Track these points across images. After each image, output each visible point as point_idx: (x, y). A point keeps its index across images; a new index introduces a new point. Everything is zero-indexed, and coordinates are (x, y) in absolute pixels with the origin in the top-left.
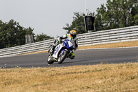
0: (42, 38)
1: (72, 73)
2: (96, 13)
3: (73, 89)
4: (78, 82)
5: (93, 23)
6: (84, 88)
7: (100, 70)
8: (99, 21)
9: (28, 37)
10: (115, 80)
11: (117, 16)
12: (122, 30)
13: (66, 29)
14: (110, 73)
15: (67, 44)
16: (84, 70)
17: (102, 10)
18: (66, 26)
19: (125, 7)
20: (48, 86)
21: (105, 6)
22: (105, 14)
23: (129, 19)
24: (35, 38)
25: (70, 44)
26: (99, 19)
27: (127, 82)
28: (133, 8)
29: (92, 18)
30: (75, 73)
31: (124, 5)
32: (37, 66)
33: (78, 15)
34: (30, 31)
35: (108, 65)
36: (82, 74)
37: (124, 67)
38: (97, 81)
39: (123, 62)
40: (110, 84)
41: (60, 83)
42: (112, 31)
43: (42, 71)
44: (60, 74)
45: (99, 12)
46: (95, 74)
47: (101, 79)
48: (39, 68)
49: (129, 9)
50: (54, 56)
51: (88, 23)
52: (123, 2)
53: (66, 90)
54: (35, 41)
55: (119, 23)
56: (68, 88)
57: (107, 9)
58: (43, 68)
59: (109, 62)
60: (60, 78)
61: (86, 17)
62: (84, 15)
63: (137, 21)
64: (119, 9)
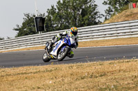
1: (23, 74)
2: (47, 14)
3: (23, 89)
5: (43, 24)
6: (34, 88)
8: (49, 22)
10: (66, 81)
11: (67, 17)
13: (16, 30)
14: (61, 73)
15: (68, 41)
16: (35, 71)
17: (52, 12)
18: (16, 27)
19: (75, 8)
21: (55, 7)
22: (55, 15)
23: (79, 20)
26: (50, 20)
27: (78, 82)
28: (83, 9)
29: (42, 20)
31: (74, 7)
33: (28, 16)
36: (33, 74)
37: (74, 67)
38: (47, 82)
40: (60, 84)
44: (10, 75)
45: (49, 13)
47: (52, 79)
49: (79, 10)
50: (52, 53)
51: (38, 24)
52: (73, 3)
55: (69, 23)
56: (19, 88)
57: (57, 10)
60: (10, 78)
61: (36, 18)
62: (34, 16)
63: (87, 22)
64: (69, 10)
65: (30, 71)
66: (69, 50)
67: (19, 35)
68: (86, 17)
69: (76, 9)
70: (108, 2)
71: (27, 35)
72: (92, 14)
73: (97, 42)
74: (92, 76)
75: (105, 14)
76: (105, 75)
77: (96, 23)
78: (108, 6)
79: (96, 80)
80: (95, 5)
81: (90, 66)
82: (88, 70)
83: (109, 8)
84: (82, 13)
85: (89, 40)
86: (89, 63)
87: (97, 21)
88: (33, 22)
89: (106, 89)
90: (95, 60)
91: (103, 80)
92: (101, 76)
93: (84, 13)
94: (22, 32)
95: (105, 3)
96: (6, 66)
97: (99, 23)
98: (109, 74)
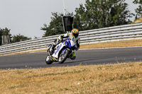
0: (19, 39)
1: (50, 75)
2: (75, 13)
3: (51, 91)
4: (56, 84)
5: (71, 23)
6: (62, 90)
7: (79, 72)
8: (77, 22)
9: (4, 38)
10: (94, 82)
11: (96, 16)
12: (101, 30)
13: (44, 29)
14: (89, 74)
15: (69, 43)
16: (63, 72)
17: (80, 11)
18: (44, 27)
20: (25, 88)
21: (84, 6)
22: (84, 14)
23: (108, 19)
24: (12, 39)
25: (72, 44)
26: (78, 19)
27: (107, 84)
28: (112, 8)
29: (70, 19)
30: (53, 74)
31: (103, 6)
32: (13, 68)
33: (56, 15)
34: (7, 32)
35: (87, 67)
36: (60, 75)
37: (103, 69)
38: (75, 83)
39: (102, 63)
40: (89, 86)
41: (37, 85)
42: (91, 32)
43: (19, 73)
44: (37, 76)
45: (77, 12)
46: (74, 75)
47: (80, 80)
48: (16, 70)
49: (108, 9)
50: (54, 55)
51: (66, 23)
52: (102, 2)
53: (44, 92)
54: (11, 42)
55: (98, 23)
56: (46, 89)
57: (86, 10)
58: (20, 70)
59: (88, 64)
60: (37, 79)
61: (64, 17)
62: (62, 15)
63: (116, 21)
64: (98, 9)
65: (58, 72)
66: (70, 52)
67: (47, 35)
68: (116, 16)
69: (105, 7)
70: (139, 1)
71: (55, 34)
72: (122, 13)
73: (127, 42)
74: (121, 77)
75: (136, 14)
76: (135, 76)
77: (126, 23)
78: (138, 5)
79: (126, 81)
80: (125, 4)
81: (119, 67)
82: (118, 71)
83: (140, 6)
84: (111, 13)
85: (118, 40)
86: (119, 64)
87: (127, 20)
88: (61, 21)
89: (136, 91)
90: (124, 61)
91: (133, 81)
92: (131, 77)
93: (114, 12)
94: (49, 32)
95: (136, 2)
96: (33, 67)
97: (130, 22)
98: (139, 76)
